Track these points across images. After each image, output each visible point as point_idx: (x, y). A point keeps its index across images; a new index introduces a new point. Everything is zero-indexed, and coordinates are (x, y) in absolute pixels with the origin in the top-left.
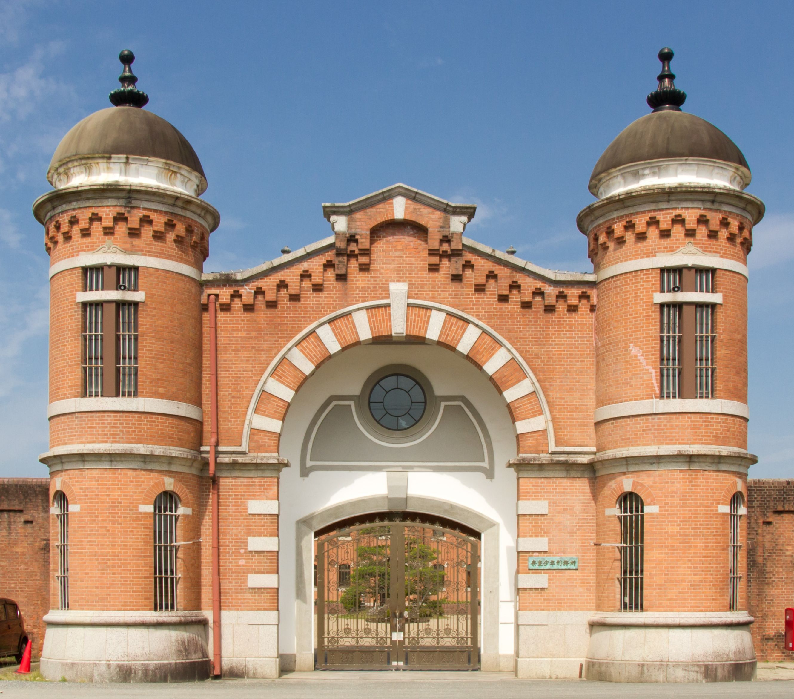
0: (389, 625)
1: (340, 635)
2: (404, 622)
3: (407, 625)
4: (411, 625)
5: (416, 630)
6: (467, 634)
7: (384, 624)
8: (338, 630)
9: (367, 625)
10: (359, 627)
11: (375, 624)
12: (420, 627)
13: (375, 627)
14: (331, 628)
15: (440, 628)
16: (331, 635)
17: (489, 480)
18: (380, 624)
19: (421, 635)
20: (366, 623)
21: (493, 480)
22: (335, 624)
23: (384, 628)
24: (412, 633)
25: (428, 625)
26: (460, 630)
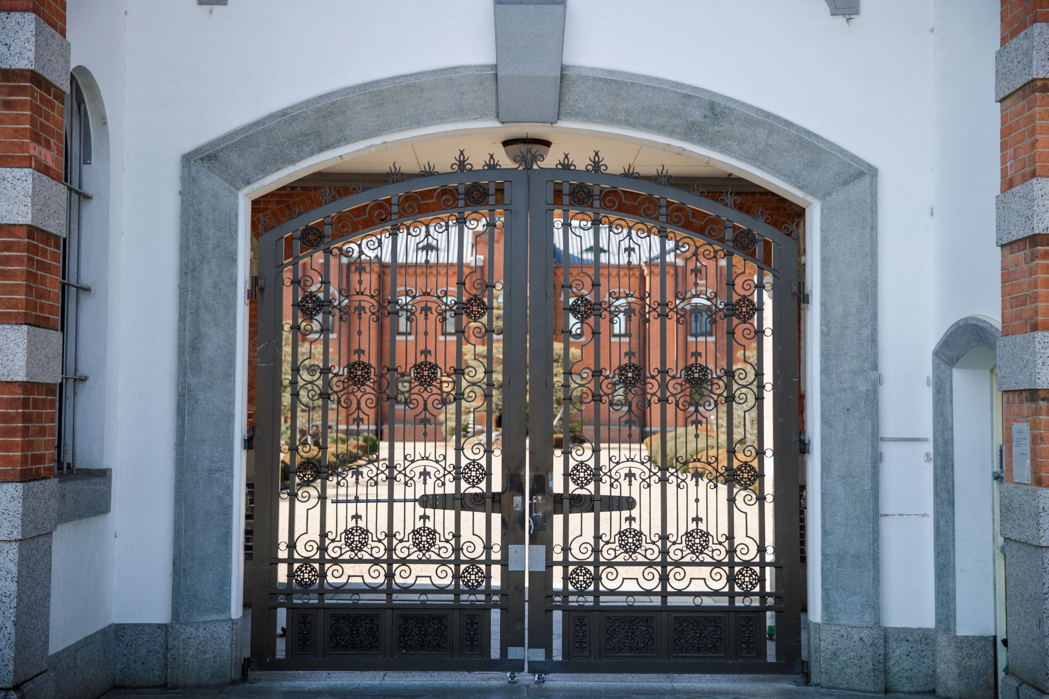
0: (497, 518)
1: (332, 553)
2: (550, 507)
3: (558, 520)
4: (574, 518)
5: (589, 536)
6: (762, 550)
7: (481, 517)
8: (323, 535)
9: (424, 517)
10: (398, 527)
11: (450, 514)
12: (604, 528)
13: (451, 527)
14: (299, 528)
15: (671, 529)
16: (301, 551)
17: (841, 20)
18: (466, 515)
19: (607, 554)
20: (420, 511)
21: (857, 20)
22: (316, 514)
23: (481, 530)
24: (575, 547)
25: (630, 519)
26: (739, 537)
